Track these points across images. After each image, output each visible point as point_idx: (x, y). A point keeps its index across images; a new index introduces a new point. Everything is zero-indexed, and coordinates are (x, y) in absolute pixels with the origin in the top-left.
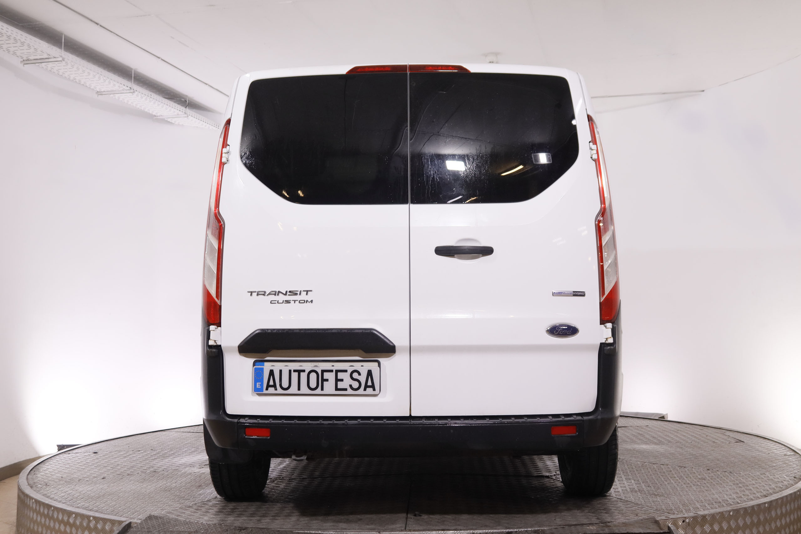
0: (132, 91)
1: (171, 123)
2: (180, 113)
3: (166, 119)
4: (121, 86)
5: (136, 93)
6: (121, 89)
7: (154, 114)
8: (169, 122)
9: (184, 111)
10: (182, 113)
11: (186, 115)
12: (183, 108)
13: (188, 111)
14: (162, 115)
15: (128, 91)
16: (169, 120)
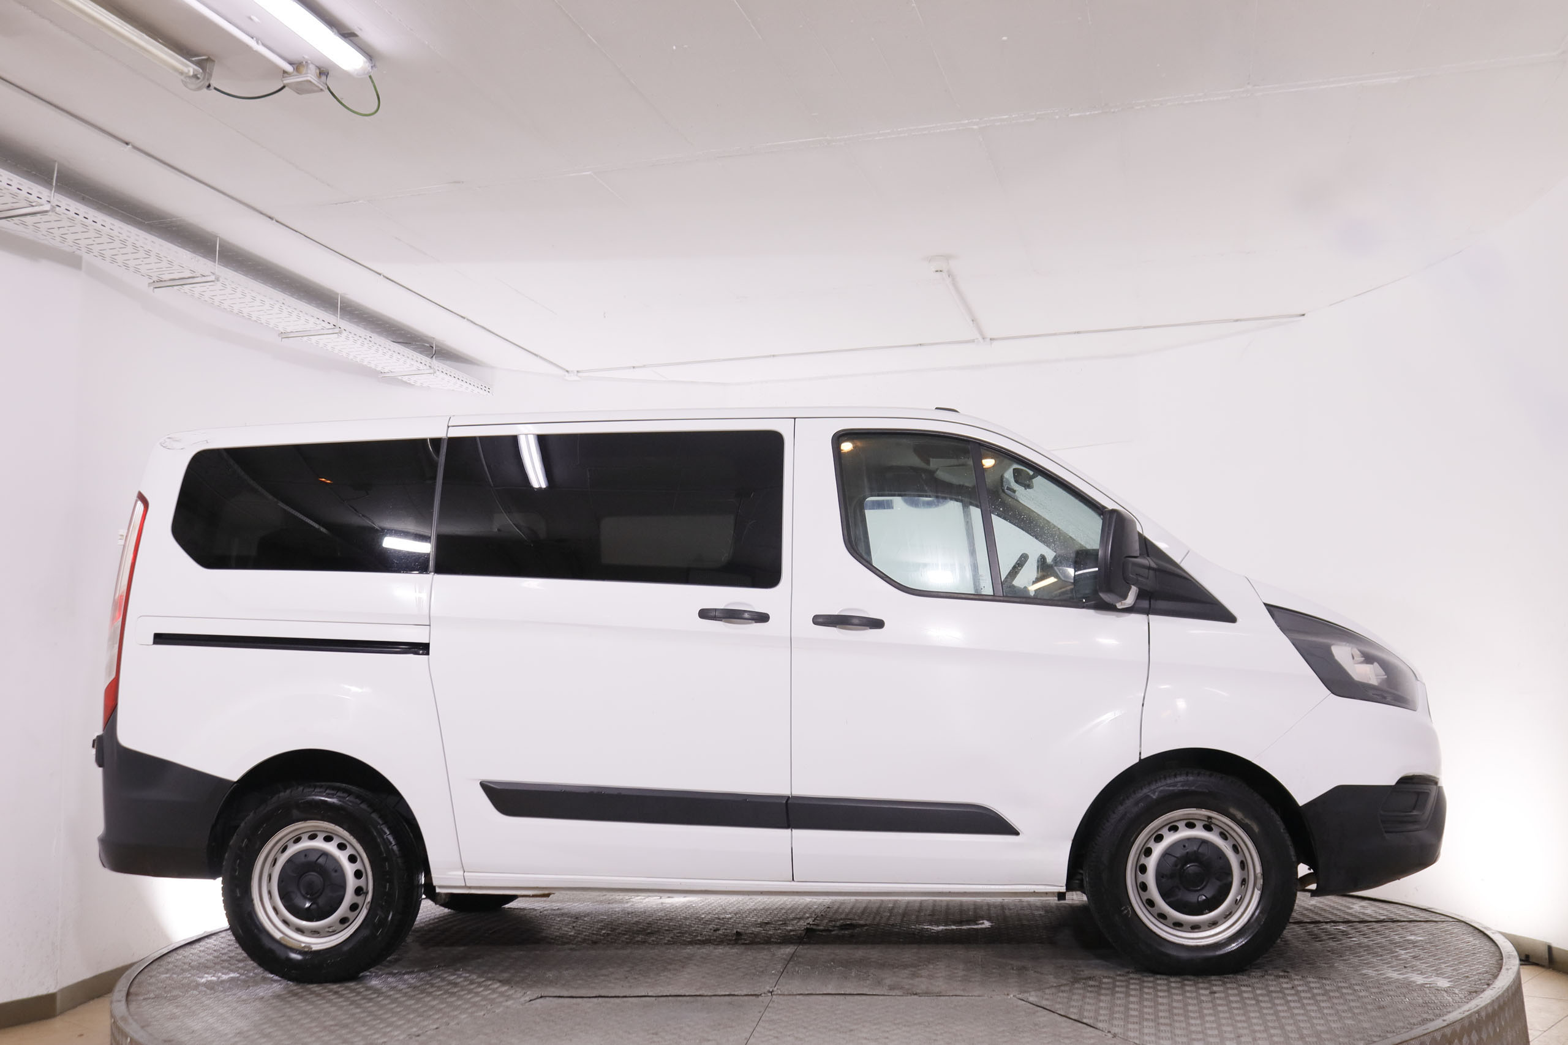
0: (337, 330)
1: (410, 384)
2: (422, 367)
3: (400, 378)
4: (318, 322)
5: (345, 334)
6: (319, 327)
7: (379, 369)
8: (406, 383)
9: (428, 365)
10: (425, 367)
11: (432, 371)
12: (425, 359)
13: (435, 363)
14: (392, 370)
15: (331, 331)
16: (405, 379)
